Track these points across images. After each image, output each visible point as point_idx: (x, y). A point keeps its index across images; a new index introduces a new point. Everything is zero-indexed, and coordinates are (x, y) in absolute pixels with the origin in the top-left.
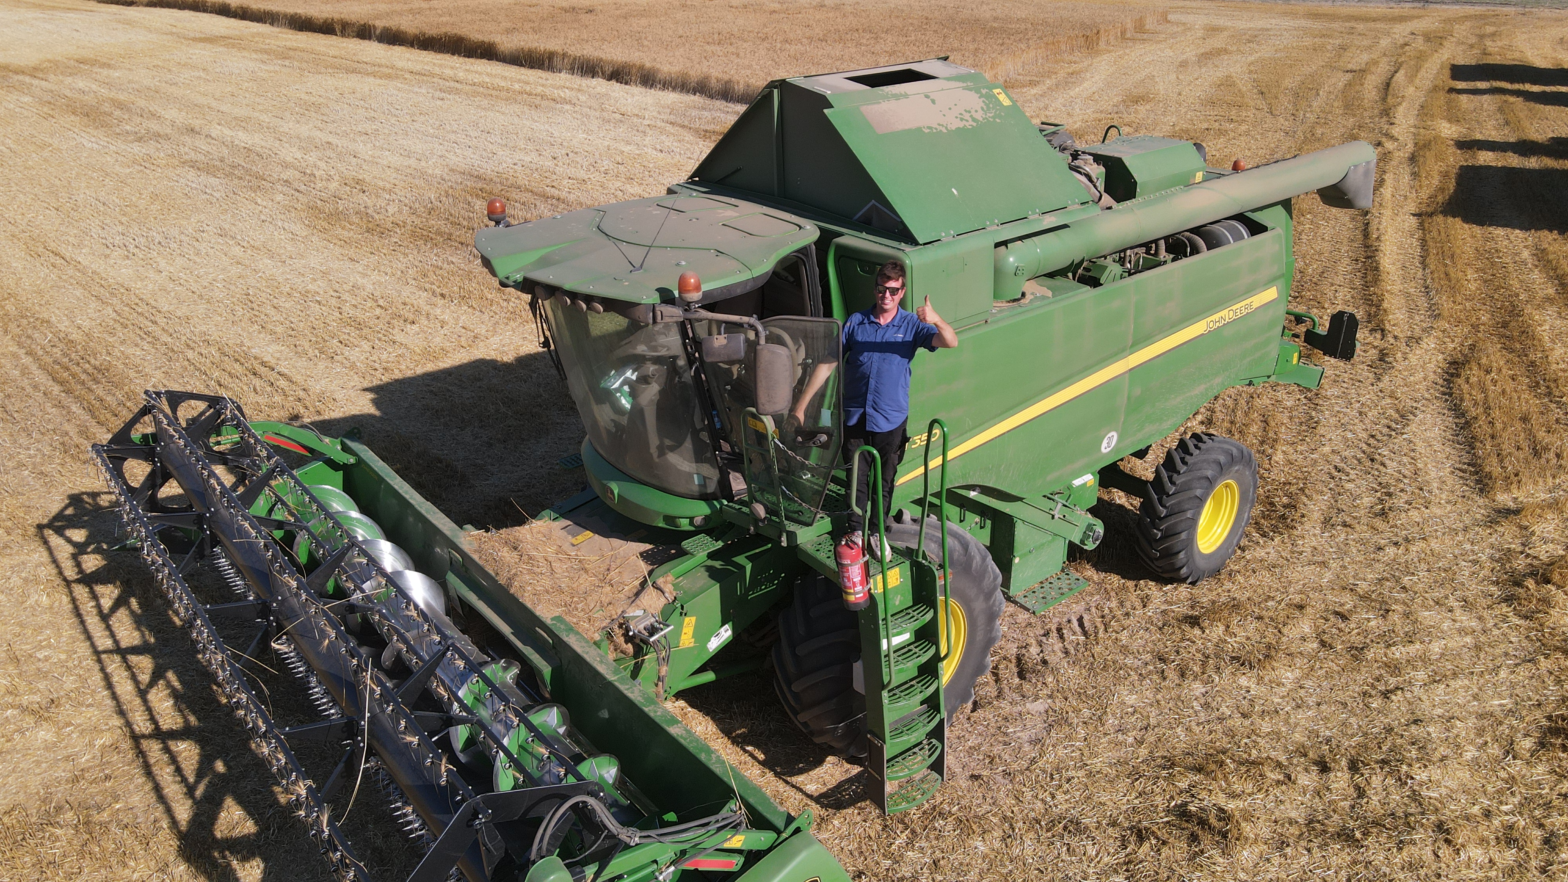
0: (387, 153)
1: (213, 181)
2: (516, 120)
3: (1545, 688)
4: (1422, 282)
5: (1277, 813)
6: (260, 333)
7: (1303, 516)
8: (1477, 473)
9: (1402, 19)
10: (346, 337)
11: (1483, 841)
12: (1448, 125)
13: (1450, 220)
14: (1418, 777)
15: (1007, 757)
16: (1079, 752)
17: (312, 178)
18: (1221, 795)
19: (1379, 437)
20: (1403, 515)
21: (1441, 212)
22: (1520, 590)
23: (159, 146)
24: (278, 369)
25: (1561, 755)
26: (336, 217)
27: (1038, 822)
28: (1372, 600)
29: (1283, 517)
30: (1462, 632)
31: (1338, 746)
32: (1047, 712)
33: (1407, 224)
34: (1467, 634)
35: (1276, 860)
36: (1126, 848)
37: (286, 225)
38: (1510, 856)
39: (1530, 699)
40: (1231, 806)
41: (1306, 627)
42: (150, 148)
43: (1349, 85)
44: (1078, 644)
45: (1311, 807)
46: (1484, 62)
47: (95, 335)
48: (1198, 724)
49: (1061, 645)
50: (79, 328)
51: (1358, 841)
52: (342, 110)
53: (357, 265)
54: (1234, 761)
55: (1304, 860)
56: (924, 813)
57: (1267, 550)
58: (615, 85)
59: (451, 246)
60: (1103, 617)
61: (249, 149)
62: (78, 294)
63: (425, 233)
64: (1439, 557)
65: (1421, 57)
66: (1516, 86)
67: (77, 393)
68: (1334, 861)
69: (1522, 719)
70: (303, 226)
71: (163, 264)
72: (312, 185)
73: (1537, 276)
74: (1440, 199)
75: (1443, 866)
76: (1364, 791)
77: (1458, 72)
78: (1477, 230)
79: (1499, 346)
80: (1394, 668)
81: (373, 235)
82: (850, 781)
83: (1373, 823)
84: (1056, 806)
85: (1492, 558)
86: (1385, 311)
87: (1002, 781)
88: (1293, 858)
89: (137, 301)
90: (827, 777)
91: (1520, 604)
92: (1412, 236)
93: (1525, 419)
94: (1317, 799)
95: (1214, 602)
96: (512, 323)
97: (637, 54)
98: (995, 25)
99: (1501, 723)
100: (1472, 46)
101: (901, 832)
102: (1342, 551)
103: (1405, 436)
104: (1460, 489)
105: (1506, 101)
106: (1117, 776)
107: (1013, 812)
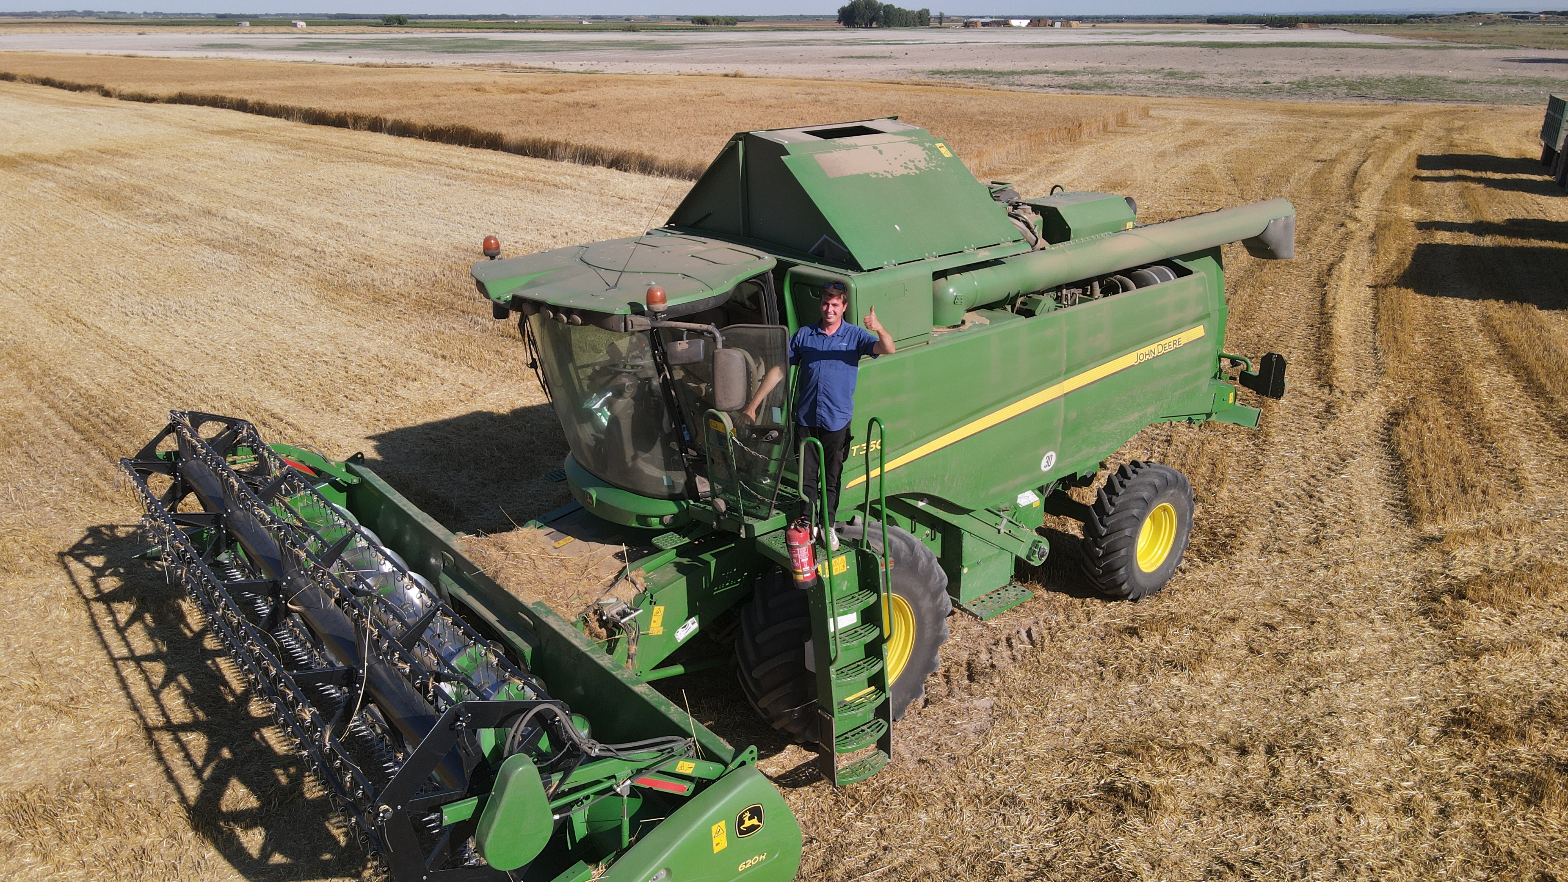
0: (395, 232)
1: (227, 257)
2: (519, 204)
3: (1453, 686)
4: (1372, 344)
5: (1197, 789)
6: (270, 389)
7: (1242, 544)
8: (1407, 507)
9: (1374, 115)
10: (352, 392)
11: (1382, 810)
12: (1409, 209)
13: (1403, 291)
14: (1327, 759)
15: (953, 745)
16: (1019, 741)
17: (323, 255)
18: (1146, 774)
19: (1320, 477)
20: (1336, 542)
21: (1395, 284)
22: (1437, 605)
23: (177, 227)
24: (286, 419)
25: (1461, 741)
26: (343, 289)
27: (978, 797)
28: (1300, 614)
29: (1224, 545)
30: (1381, 639)
31: (1258, 734)
32: (992, 708)
33: (1363, 295)
34: (1385, 642)
35: (1192, 825)
36: (1057, 818)
37: (297, 296)
38: (1407, 822)
39: (1438, 695)
40: (1157, 782)
41: (1236, 636)
42: (169, 228)
43: (1319, 172)
44: (1025, 651)
45: (1229, 784)
46: (1450, 153)
47: (114, 391)
48: (1131, 717)
49: (1010, 653)
50: (99, 385)
51: (1268, 810)
52: (353, 194)
53: (364, 331)
54: (1161, 747)
55: (1218, 827)
56: (874, 790)
57: (1207, 573)
58: (614, 172)
59: (453, 314)
60: (1050, 629)
61: (262, 230)
62: (99, 356)
63: (428, 303)
64: (1366, 578)
65: (1390, 149)
66: (1479, 174)
67: (97, 440)
68: (1246, 827)
69: (1429, 711)
70: (312, 297)
71: (179, 330)
72: (323, 261)
73: (1480, 339)
74: (1396, 272)
75: (1344, 830)
76: (1278, 771)
77: (1424, 162)
78: (1428, 300)
79: (1439, 400)
80: (1315, 670)
81: (379, 304)
82: (807, 765)
83: (1283, 795)
84: (995, 785)
85: (1414, 579)
86: (1334, 369)
87: (948, 764)
88: (1208, 825)
89: (154, 361)
90: (786, 762)
91: (1435, 617)
92: (1366, 305)
93: (1456, 461)
94: (1235, 778)
95: (1154, 616)
96: (508, 380)
97: (636, 143)
98: (982, 118)
99: (1409, 715)
100: (1439, 139)
101: (852, 806)
102: (1277, 573)
103: (1343, 476)
104: (1389, 519)
105: (1467, 187)
106: (1053, 760)
107: (955, 789)
